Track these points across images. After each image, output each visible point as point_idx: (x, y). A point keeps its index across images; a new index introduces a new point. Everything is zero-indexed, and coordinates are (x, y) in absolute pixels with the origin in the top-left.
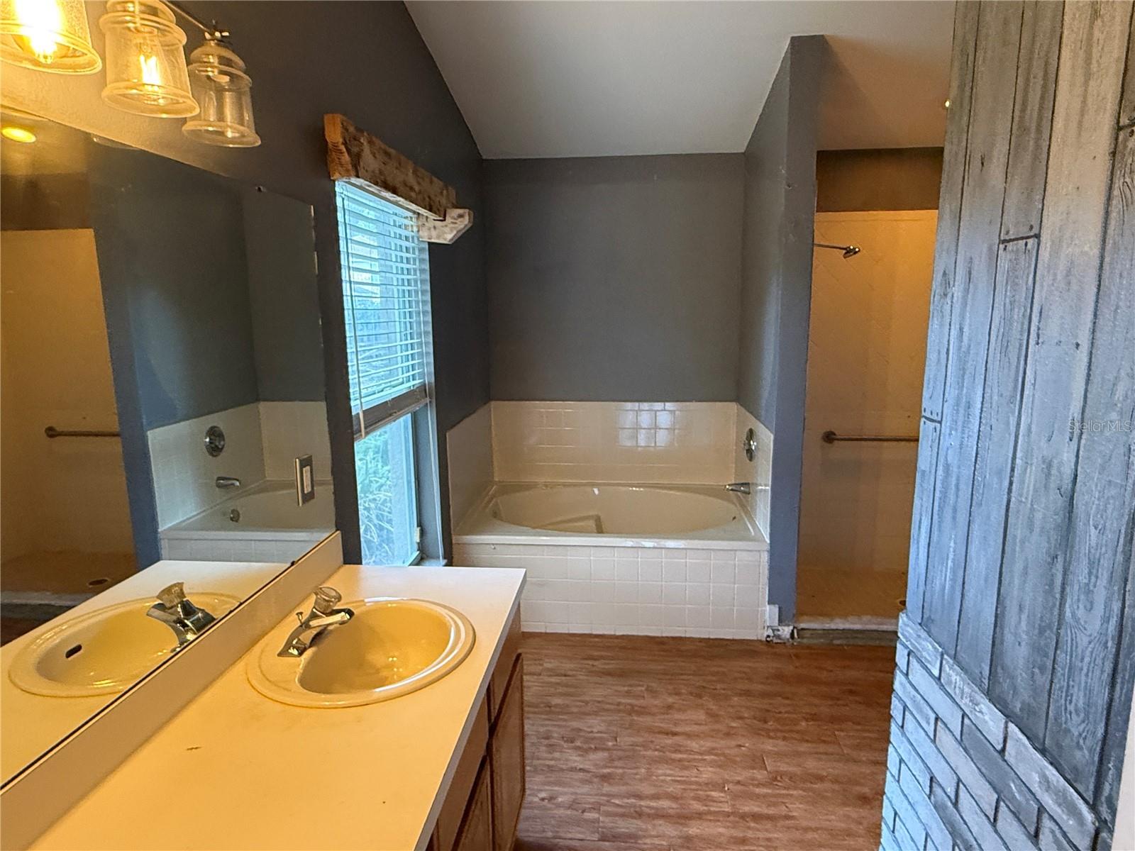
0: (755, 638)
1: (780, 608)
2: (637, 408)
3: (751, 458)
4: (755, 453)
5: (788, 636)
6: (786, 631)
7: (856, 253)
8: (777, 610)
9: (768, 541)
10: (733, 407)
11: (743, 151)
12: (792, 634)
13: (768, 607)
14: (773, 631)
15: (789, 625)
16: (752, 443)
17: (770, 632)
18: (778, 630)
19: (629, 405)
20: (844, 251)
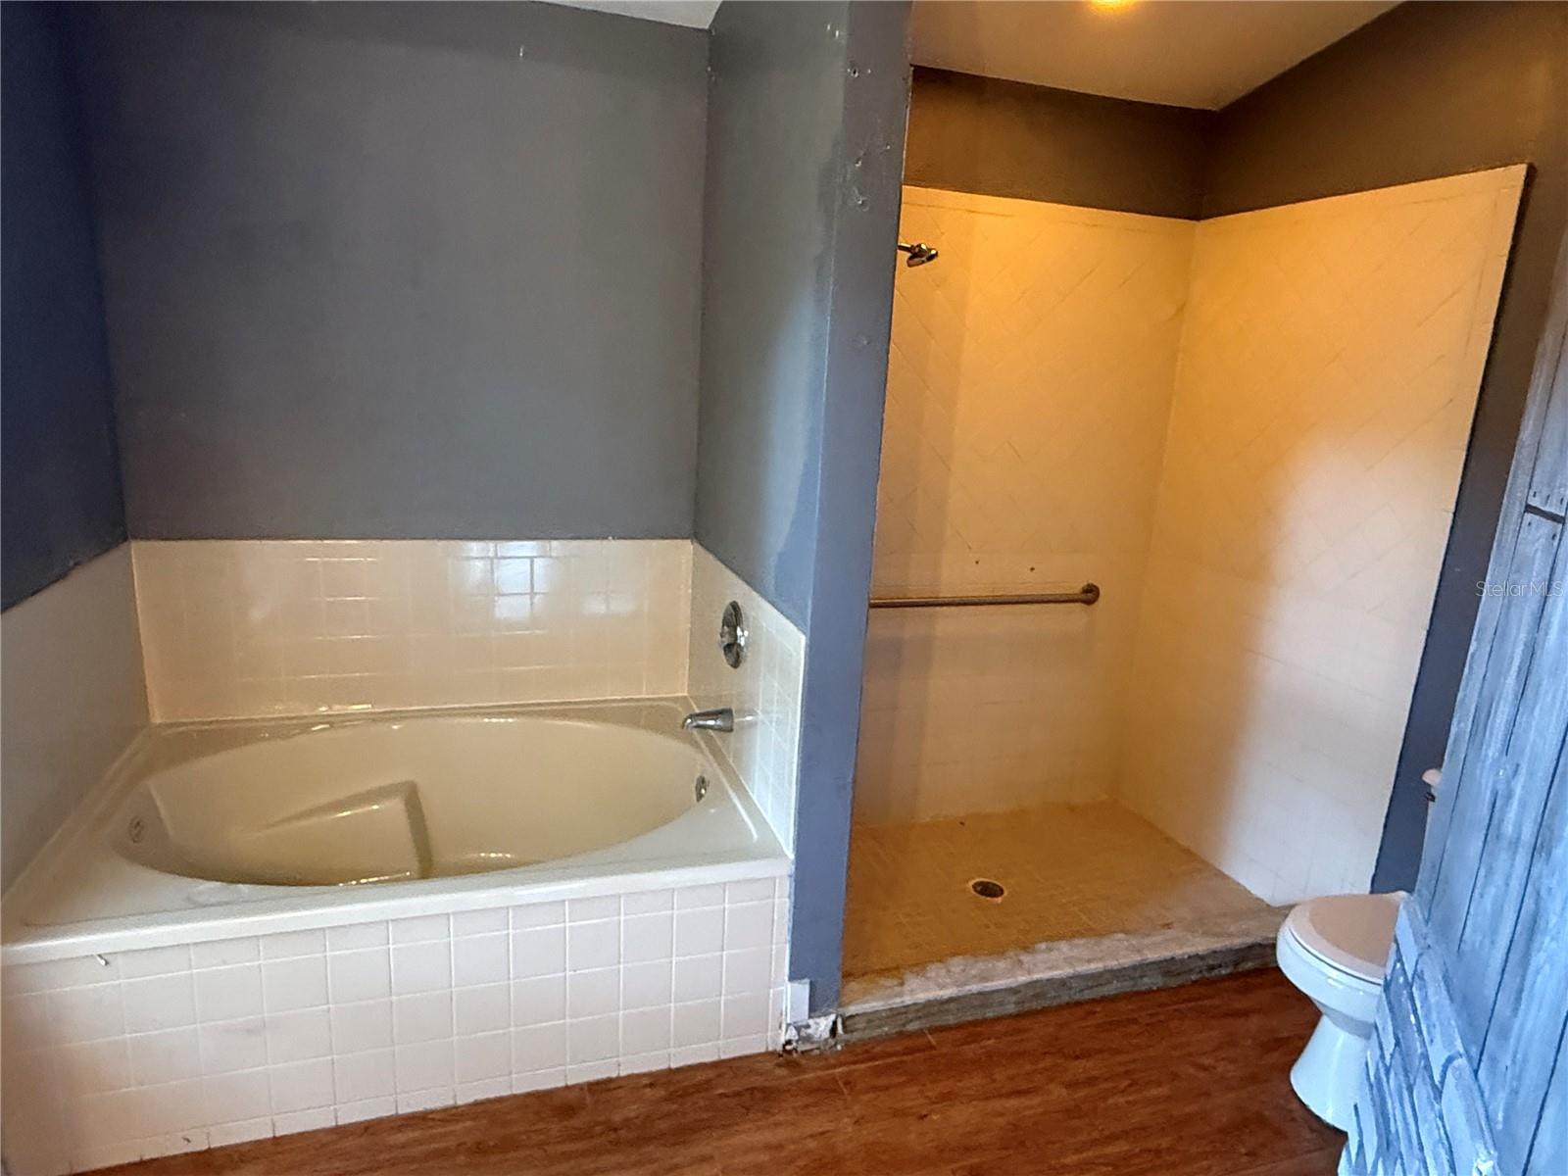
0: (763, 1050)
1: (811, 984)
2: (491, 554)
3: (736, 664)
4: (747, 654)
5: (826, 1035)
6: (821, 1027)
7: (931, 258)
8: (807, 988)
9: (792, 856)
10: (687, 548)
11: (707, 27)
12: (833, 1031)
13: (789, 985)
14: (798, 1029)
15: (826, 1015)
16: (739, 632)
17: (792, 1034)
18: (808, 1026)
19: (475, 547)
20: (909, 255)
